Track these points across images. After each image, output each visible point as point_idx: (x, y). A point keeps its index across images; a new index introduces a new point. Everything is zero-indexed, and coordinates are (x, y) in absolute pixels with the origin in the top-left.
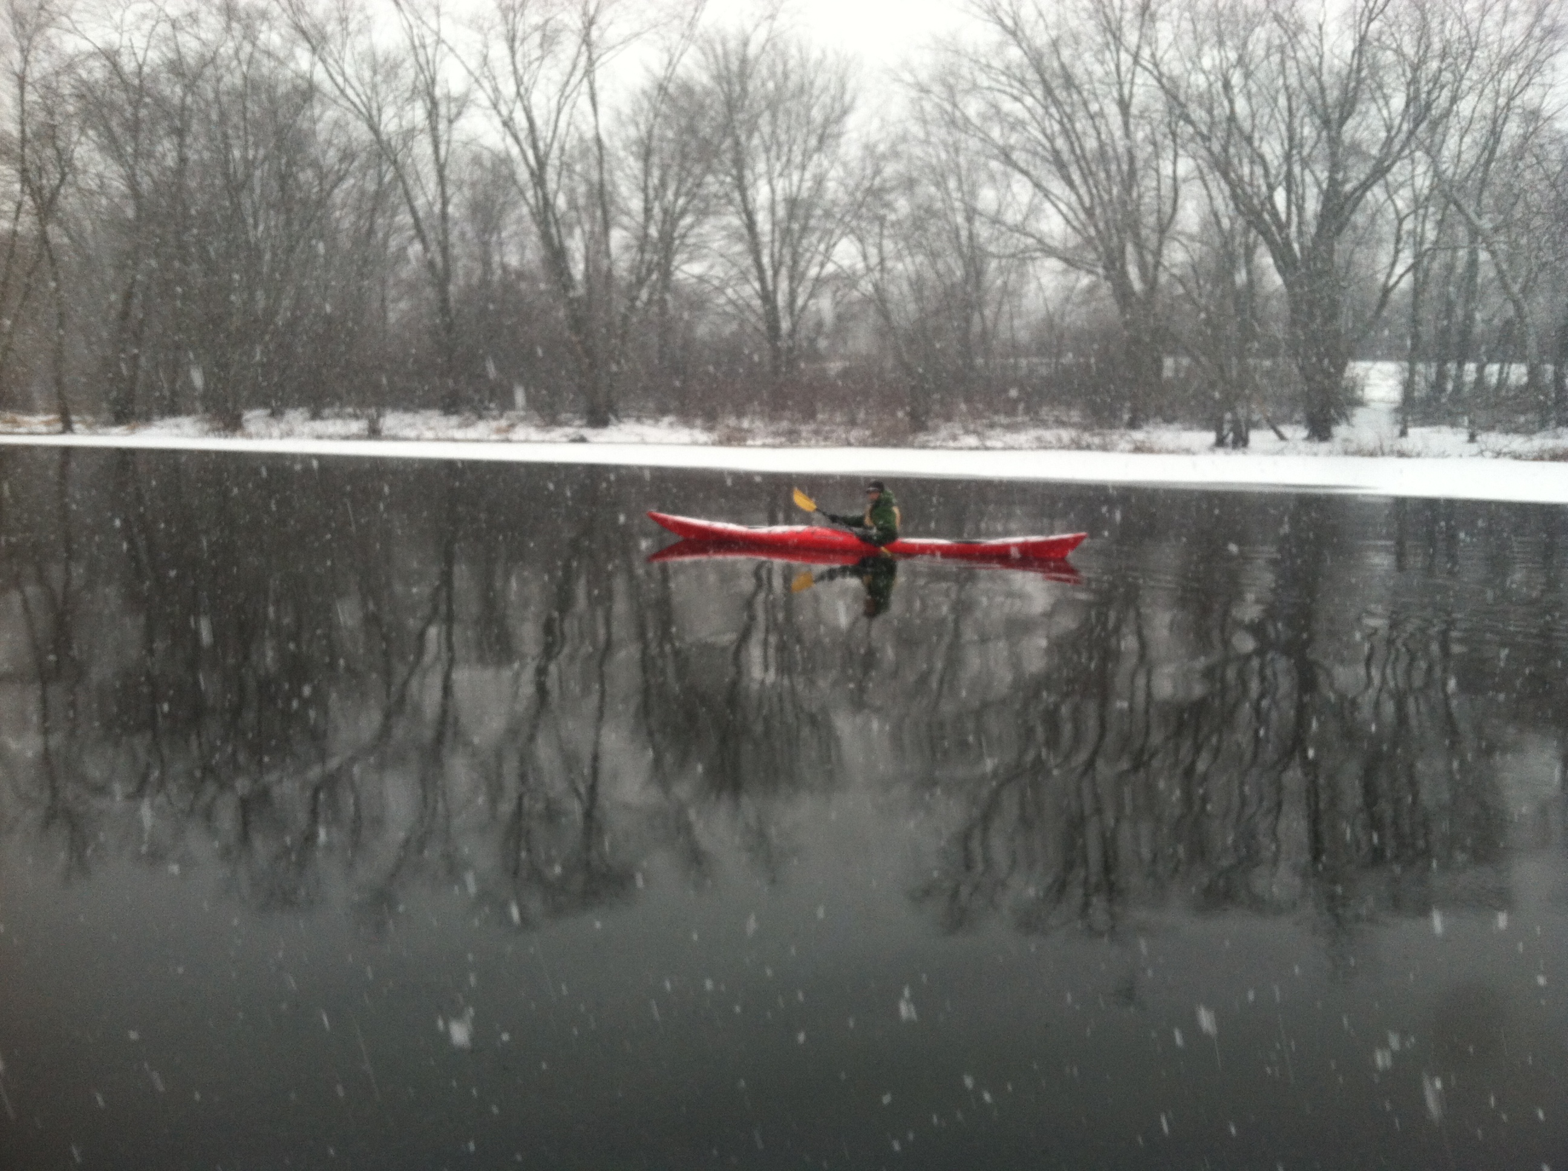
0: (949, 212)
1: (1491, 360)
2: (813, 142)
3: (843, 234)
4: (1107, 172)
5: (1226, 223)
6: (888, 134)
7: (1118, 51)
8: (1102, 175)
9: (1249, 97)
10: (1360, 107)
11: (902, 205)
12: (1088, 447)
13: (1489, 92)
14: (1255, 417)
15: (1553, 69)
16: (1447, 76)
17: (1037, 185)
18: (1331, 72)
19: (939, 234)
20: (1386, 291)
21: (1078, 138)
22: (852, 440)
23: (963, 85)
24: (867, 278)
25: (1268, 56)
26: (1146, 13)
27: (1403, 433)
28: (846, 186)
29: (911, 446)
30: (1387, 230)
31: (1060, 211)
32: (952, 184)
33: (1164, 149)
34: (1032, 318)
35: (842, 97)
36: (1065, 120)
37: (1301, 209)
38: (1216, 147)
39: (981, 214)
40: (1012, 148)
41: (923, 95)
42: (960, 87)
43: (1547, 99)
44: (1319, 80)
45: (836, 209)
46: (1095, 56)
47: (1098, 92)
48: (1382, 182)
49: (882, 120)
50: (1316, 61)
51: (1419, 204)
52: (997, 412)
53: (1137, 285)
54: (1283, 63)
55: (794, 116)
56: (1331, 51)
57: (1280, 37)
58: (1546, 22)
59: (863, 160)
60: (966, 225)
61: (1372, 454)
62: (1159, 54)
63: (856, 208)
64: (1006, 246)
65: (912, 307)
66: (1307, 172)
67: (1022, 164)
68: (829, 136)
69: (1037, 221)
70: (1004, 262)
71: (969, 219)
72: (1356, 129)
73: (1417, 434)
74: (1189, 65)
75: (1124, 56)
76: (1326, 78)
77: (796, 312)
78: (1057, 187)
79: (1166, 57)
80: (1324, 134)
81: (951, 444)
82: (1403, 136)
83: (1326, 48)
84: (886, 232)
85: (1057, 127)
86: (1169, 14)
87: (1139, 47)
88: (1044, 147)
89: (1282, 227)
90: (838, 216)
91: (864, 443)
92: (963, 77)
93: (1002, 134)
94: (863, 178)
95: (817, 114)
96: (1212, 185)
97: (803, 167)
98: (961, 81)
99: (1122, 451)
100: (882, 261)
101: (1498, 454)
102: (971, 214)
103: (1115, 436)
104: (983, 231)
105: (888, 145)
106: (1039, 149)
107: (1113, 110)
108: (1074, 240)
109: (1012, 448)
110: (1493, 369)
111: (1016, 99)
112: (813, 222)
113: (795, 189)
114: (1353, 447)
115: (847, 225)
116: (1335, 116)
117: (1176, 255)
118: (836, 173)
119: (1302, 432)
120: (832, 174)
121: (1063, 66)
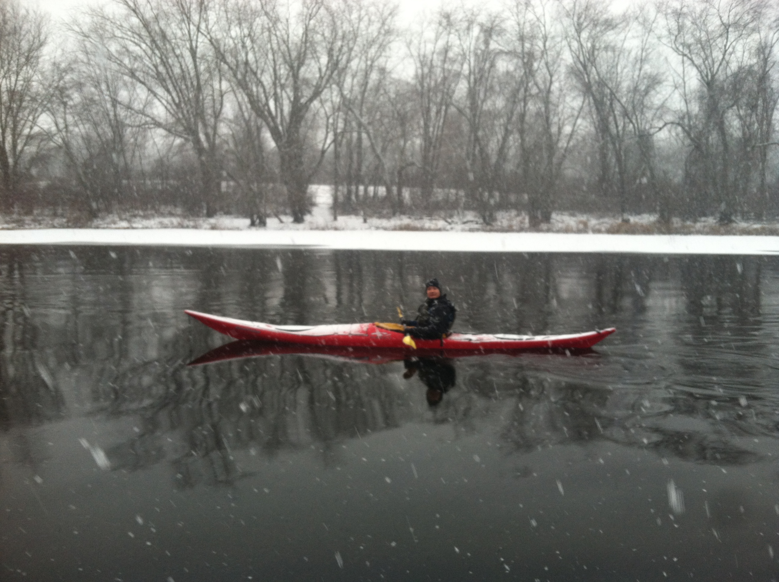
0: (103, 102)
1: (370, 184)
2: (23, 60)
3: (43, 111)
4: (186, 86)
5: (246, 114)
6: (67, 58)
7: (189, 24)
8: (184, 87)
9: (255, 53)
10: (307, 62)
11: (76, 97)
12: (187, 227)
13: (363, 58)
14: (268, 212)
15: (390, 49)
16: (345, 49)
17: (150, 90)
18: (292, 43)
19: (97, 113)
20: (323, 152)
21: (170, 67)
22: (56, 225)
23: (107, 35)
24: (58, 135)
25: (262, 33)
26: (203, 7)
27: (335, 219)
28: (43, 85)
29: (90, 227)
30: (322, 122)
31: (163, 104)
32: (103, 87)
33: (215, 75)
34: (152, 159)
35: (39, 36)
36: (163, 57)
37: (282, 111)
38: (239, 76)
39: (120, 103)
40: (136, 70)
41: (85, 38)
42: (106, 36)
43: (388, 63)
44: (287, 46)
45: (38, 97)
46: (178, 25)
47: (180, 44)
48: (318, 98)
49: (63, 50)
50: (285, 37)
51: (336, 109)
52: (137, 209)
53: (205, 145)
54: (270, 36)
55: (11, 45)
56: (293, 33)
57: (268, 24)
58: (386, 27)
59: (53, 71)
60: (113, 109)
61: (323, 229)
62: (210, 27)
63: (49, 98)
64: (134, 121)
65: (85, 152)
66: (283, 92)
67: (142, 79)
68: (32, 57)
69: (151, 108)
70: (134, 129)
71: (114, 106)
72: (305, 73)
73: (342, 220)
74: (225, 34)
75: (192, 27)
76: (290, 45)
77: (17, 153)
78: (160, 91)
79: (214, 29)
80: (291, 74)
81: (113, 226)
82: (326, 77)
83: (290, 31)
84: (68, 111)
85: (158, 61)
86: (214, 7)
87: (200, 23)
88: (152, 70)
89: (274, 119)
90: (40, 101)
91: (62, 226)
92: (107, 31)
93: (130, 62)
94: (53, 81)
95: (25, 45)
96: (239, 96)
97: (18, 74)
98: (107, 33)
99: (206, 229)
100: (66, 127)
101: (377, 228)
102: (115, 102)
103: (201, 221)
104: (122, 113)
105: (67, 64)
106: (150, 71)
107: (187, 54)
108: (171, 120)
109: (147, 228)
110: (371, 189)
111: (137, 44)
112: (24, 104)
113: (13, 85)
114: (315, 226)
115: (45, 106)
116: (296, 64)
117: (224, 129)
118: (37, 77)
119: (290, 219)
120: (35, 78)
121: (160, 28)
